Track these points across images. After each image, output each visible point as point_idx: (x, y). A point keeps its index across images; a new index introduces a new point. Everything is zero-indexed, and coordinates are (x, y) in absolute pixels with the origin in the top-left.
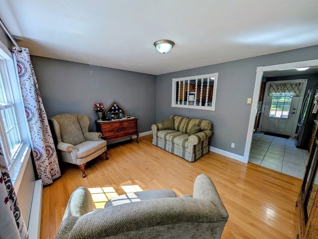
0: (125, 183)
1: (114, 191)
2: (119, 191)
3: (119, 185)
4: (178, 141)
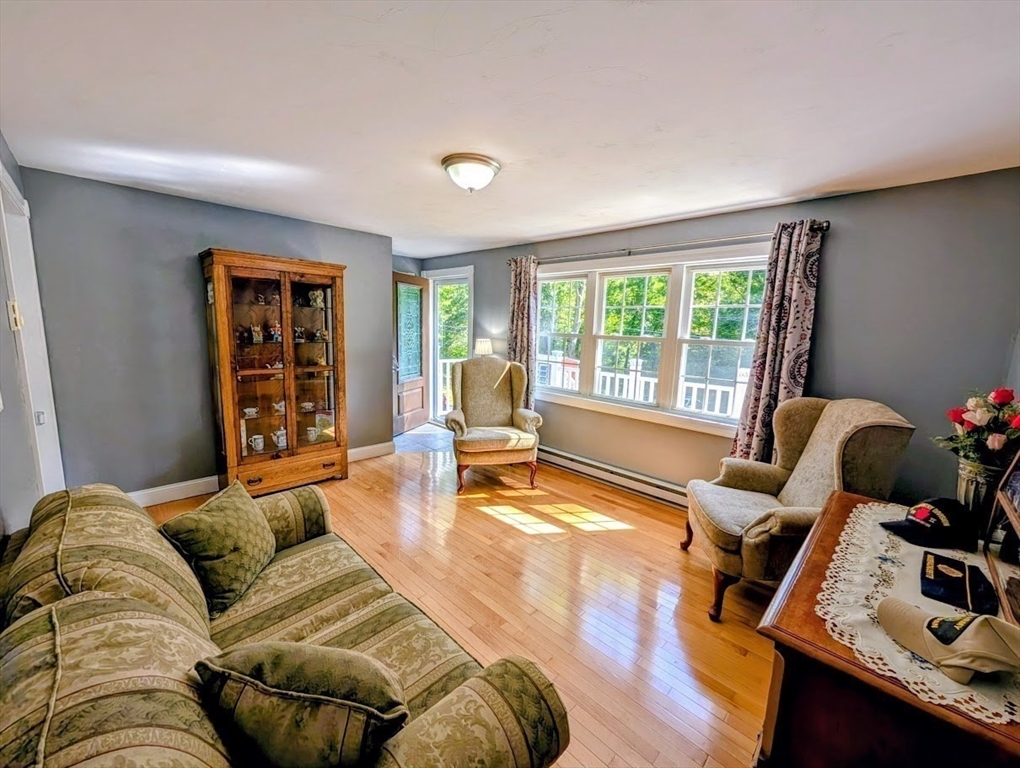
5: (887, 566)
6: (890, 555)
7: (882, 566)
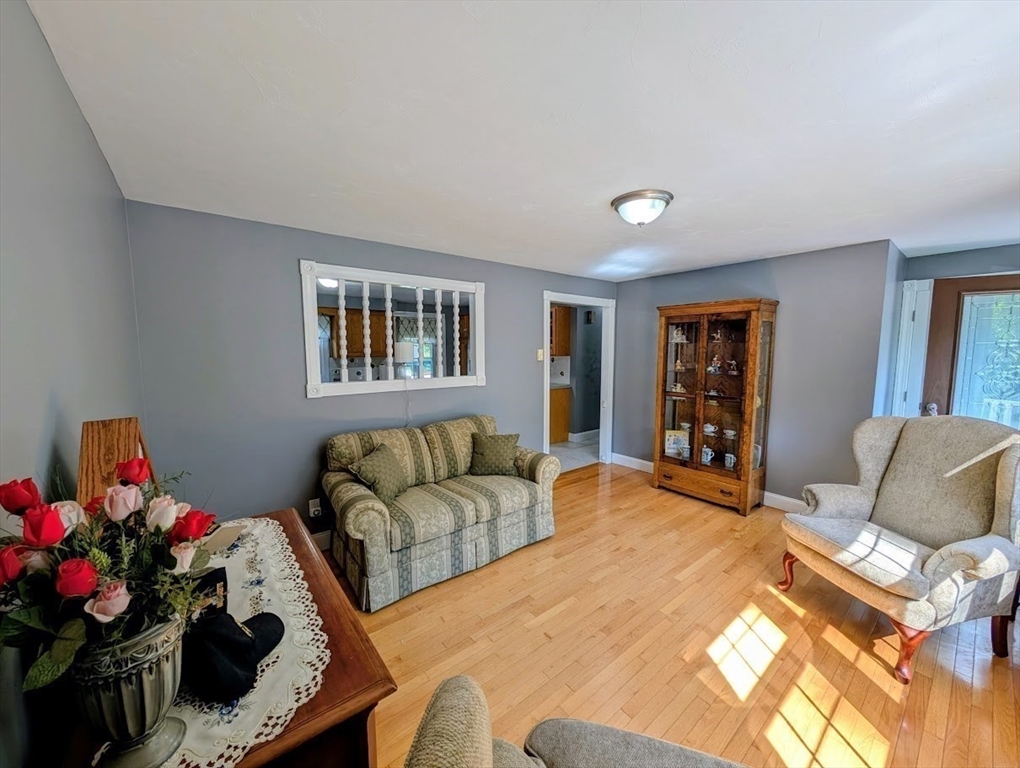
0: (717, 692)
1: (778, 721)
2: (770, 701)
3: (742, 710)
4: (515, 499)
5: (254, 576)
6: (257, 590)
7: (258, 574)
